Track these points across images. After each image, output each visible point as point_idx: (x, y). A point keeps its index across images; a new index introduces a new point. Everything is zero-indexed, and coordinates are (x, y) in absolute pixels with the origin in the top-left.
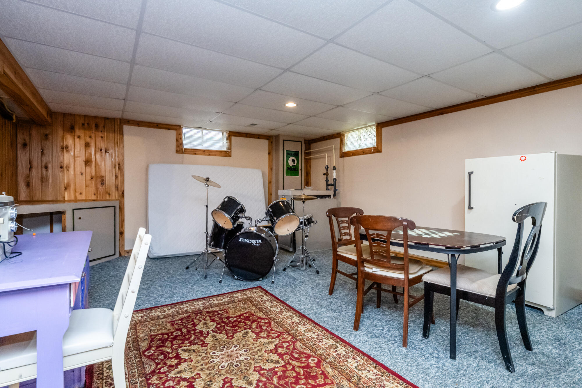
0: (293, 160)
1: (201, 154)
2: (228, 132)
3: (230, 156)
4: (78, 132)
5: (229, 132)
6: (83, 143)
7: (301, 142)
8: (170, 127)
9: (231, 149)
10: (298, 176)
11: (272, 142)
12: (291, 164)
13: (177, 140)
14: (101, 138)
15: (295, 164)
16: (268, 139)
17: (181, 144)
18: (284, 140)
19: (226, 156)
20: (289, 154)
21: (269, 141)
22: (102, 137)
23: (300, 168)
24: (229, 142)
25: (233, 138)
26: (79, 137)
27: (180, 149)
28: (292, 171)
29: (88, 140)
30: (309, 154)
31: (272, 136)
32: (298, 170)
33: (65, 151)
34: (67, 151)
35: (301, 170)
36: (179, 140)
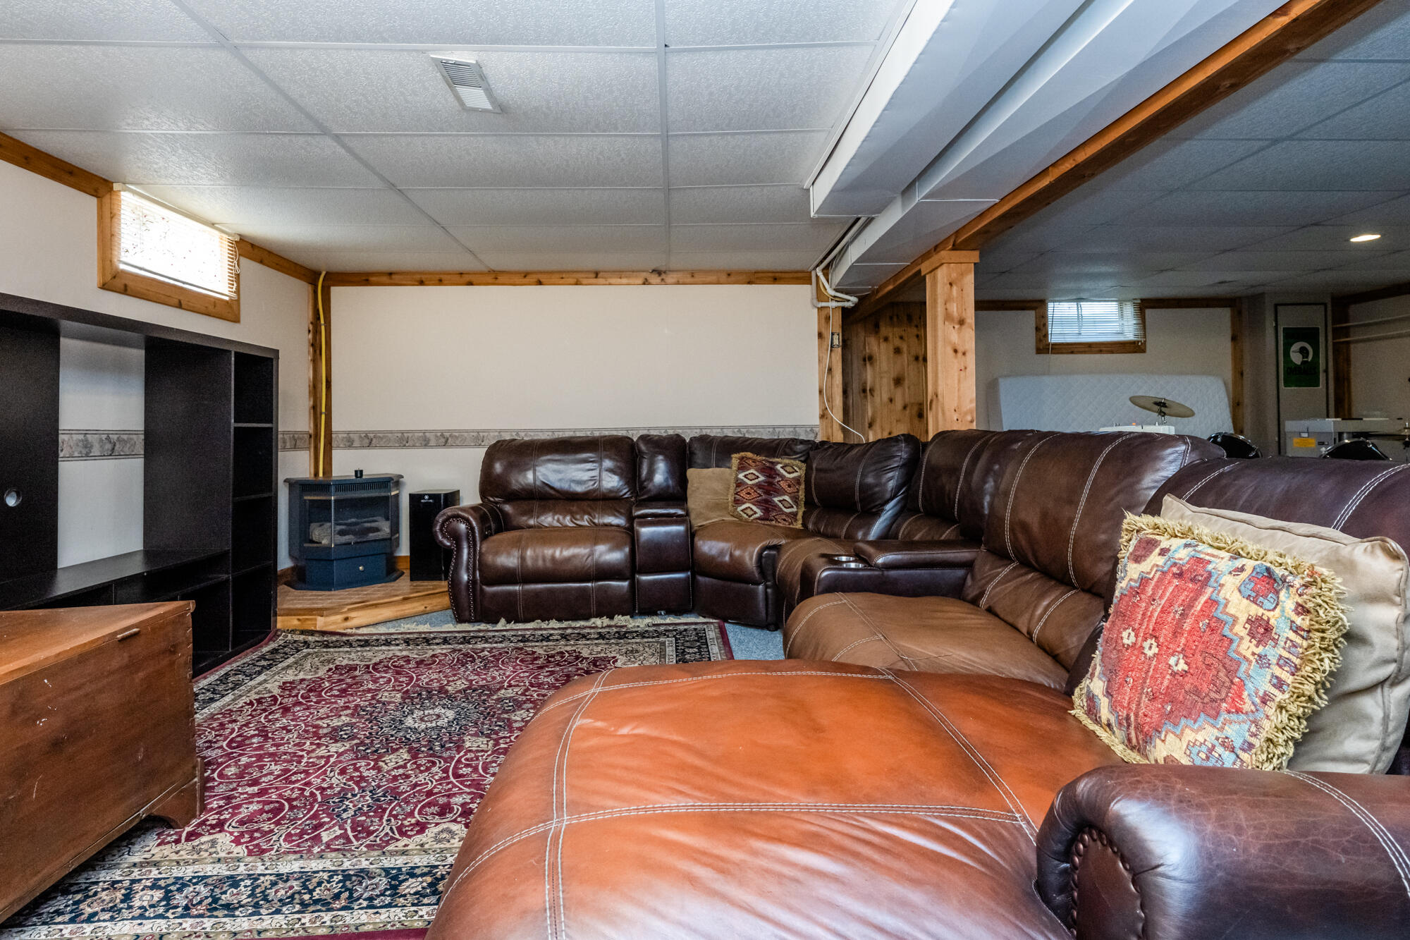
0: (1303, 351)
1: (1085, 352)
2: (1139, 301)
3: (1144, 351)
4: (885, 330)
5: (1142, 300)
6: (891, 348)
7: (1325, 305)
8: (1028, 305)
9: (1145, 336)
10: (1318, 385)
11: (1240, 313)
12: (1297, 358)
13: (1037, 329)
14: (916, 340)
15: (1310, 359)
16: (1230, 306)
17: (1046, 335)
18: (1276, 306)
19: (1135, 352)
20: (1292, 335)
21: (1232, 311)
22: (917, 336)
23: (1322, 366)
24: (1140, 322)
25: (1148, 312)
26: (886, 339)
27: (1044, 347)
28: (1302, 375)
29: (897, 342)
30: (1346, 332)
31: (1240, 298)
32: (1317, 374)
33: (867, 362)
34: (871, 364)
35: (1326, 371)
36: (1042, 326)
